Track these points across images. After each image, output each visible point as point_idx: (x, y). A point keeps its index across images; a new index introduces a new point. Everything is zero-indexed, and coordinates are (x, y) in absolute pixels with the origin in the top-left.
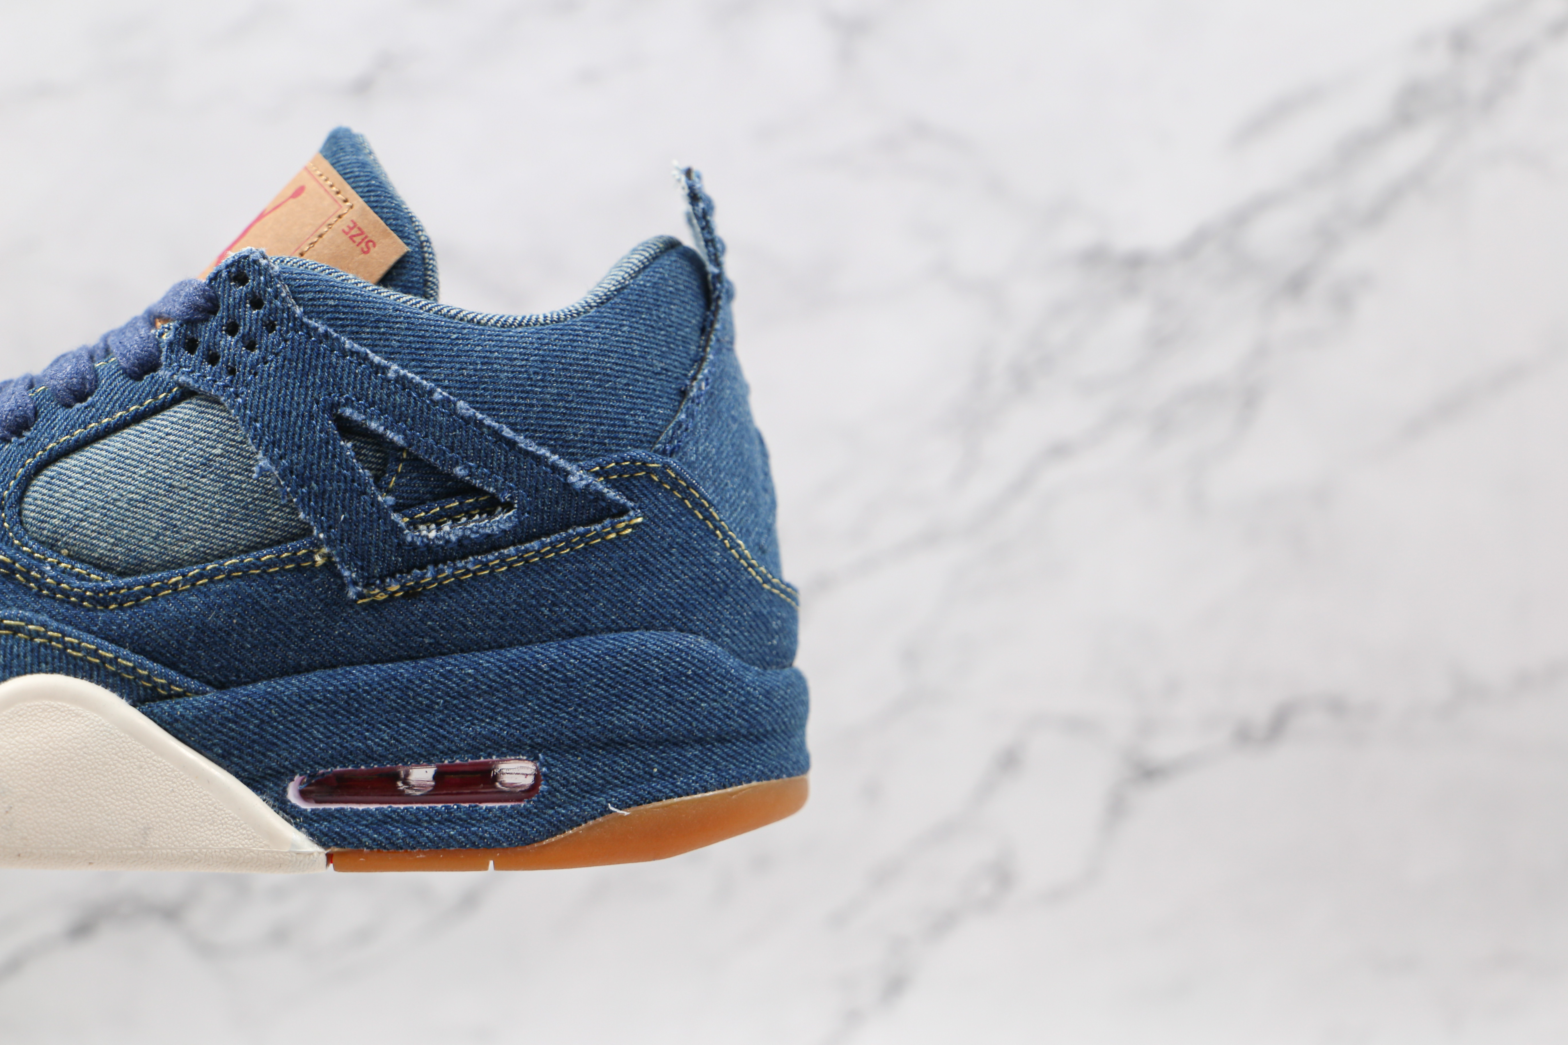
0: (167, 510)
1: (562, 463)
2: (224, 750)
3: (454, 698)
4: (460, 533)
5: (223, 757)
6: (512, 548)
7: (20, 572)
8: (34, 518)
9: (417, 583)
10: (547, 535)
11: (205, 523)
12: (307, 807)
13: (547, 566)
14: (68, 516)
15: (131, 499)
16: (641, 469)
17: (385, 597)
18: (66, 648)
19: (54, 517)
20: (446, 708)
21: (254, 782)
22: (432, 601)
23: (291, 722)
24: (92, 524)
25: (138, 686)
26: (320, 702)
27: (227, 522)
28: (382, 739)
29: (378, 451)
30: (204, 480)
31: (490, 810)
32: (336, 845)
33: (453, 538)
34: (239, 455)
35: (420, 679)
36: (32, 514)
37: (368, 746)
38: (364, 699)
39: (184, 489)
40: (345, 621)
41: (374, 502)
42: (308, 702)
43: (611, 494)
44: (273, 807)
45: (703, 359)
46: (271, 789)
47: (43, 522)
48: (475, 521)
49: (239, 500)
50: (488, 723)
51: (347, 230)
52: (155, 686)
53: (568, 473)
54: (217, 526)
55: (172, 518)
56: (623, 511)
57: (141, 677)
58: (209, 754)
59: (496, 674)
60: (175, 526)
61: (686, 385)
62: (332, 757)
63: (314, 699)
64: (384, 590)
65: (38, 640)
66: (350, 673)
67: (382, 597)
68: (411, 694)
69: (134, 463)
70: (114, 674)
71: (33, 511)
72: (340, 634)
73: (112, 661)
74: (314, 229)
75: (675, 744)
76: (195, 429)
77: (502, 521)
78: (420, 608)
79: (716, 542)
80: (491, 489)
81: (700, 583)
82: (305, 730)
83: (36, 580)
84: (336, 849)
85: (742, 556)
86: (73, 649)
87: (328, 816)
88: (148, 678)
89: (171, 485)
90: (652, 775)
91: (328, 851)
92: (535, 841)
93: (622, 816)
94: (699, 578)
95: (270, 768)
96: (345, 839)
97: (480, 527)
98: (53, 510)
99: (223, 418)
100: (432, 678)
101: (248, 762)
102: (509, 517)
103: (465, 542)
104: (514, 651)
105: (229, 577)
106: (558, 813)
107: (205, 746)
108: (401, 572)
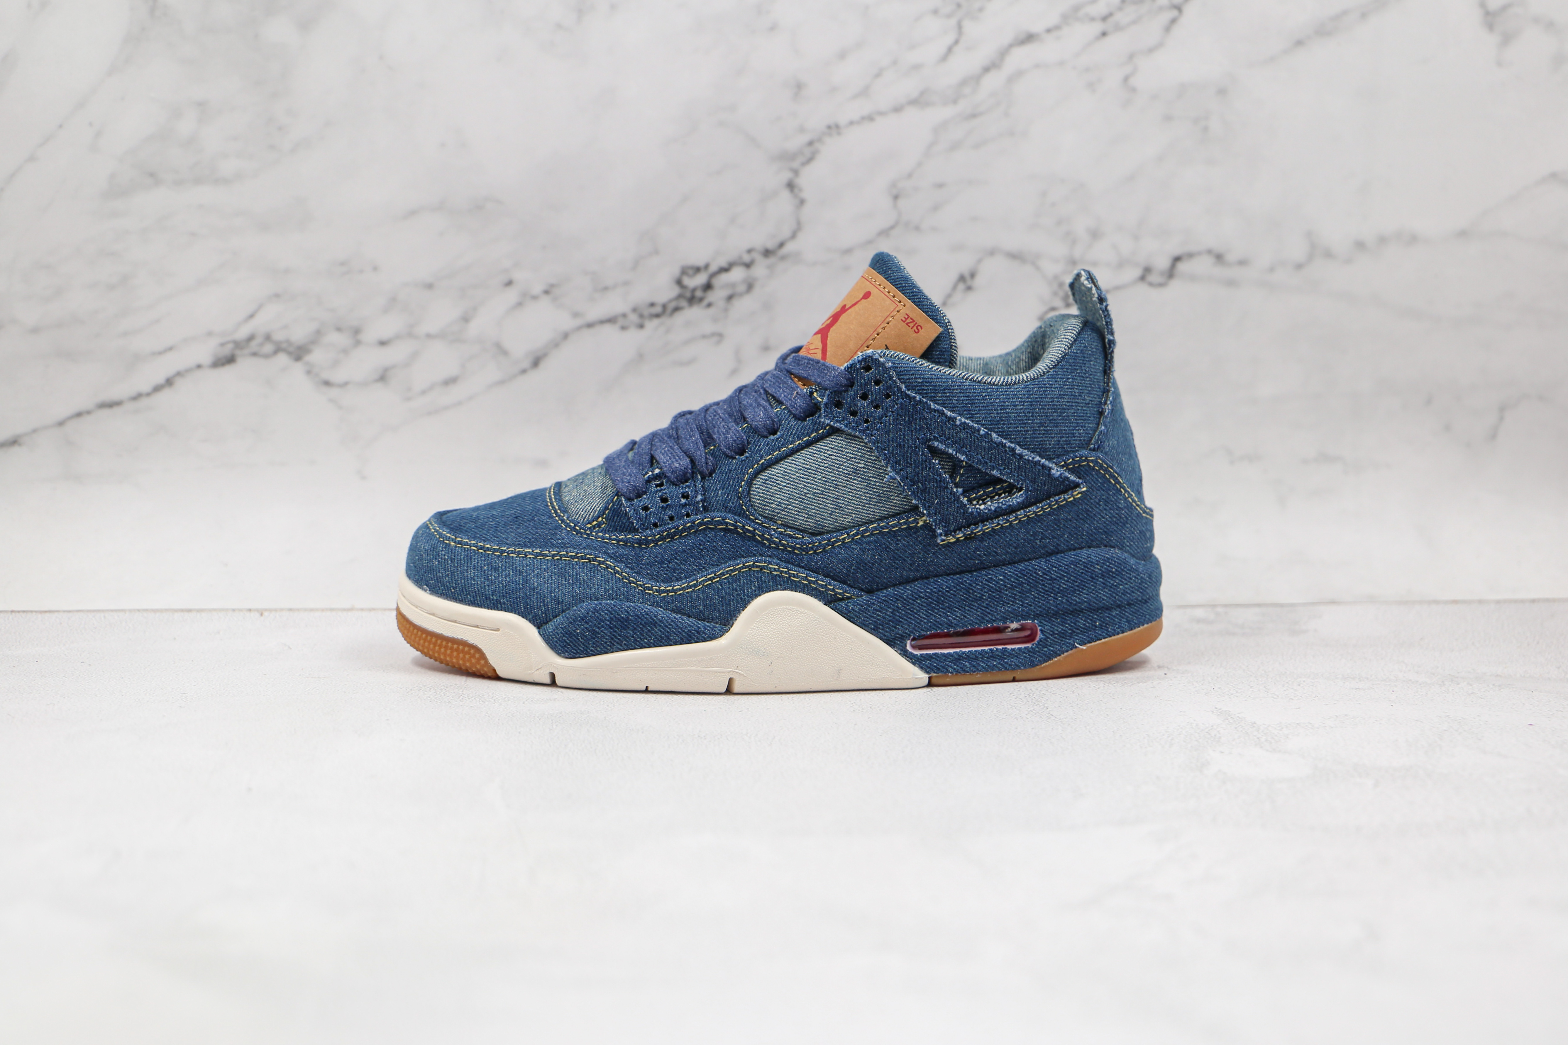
0: (836, 498)
1: (1047, 463)
2: (875, 626)
3: (993, 592)
4: (996, 505)
5: (874, 629)
6: (1022, 511)
7: (759, 536)
8: (759, 504)
9: (972, 532)
10: (1040, 502)
11: (857, 505)
12: (918, 653)
13: (1038, 518)
14: (780, 502)
15: (815, 493)
16: (1085, 461)
17: (955, 540)
18: (790, 577)
19: (772, 503)
20: (989, 598)
21: (889, 642)
22: (980, 541)
23: (908, 609)
24: (794, 507)
25: (828, 594)
26: (923, 598)
27: (869, 504)
28: (957, 616)
29: (949, 462)
30: (855, 482)
31: (1013, 650)
32: (935, 672)
33: (993, 508)
34: (873, 467)
35: (975, 583)
36: (758, 502)
37: (949, 620)
38: (946, 595)
39: (844, 487)
40: (934, 554)
41: (952, 493)
42: (917, 599)
43: (1072, 478)
44: (900, 654)
45: (1108, 391)
46: (898, 644)
47: (765, 505)
48: (1003, 498)
49: (875, 492)
50: (1012, 605)
51: (904, 319)
52: (836, 593)
53: (1050, 469)
54: (864, 506)
55: (839, 503)
56: (1077, 485)
57: (830, 590)
58: (866, 628)
59: (1015, 578)
60: (841, 507)
61: (1103, 409)
62: (930, 626)
63: (920, 596)
64: (954, 537)
65: (775, 573)
66: (937, 581)
67: (953, 540)
68: (971, 591)
69: (813, 472)
70: (816, 589)
71: (759, 500)
72: (931, 561)
73: (814, 582)
74: (883, 319)
75: (1107, 609)
76: (846, 452)
77: (1017, 498)
78: (973, 545)
79: (1121, 495)
80: (1012, 481)
81: (1114, 519)
82: (916, 613)
83: (767, 539)
84: (935, 675)
85: (1134, 501)
86: (794, 577)
87: (929, 657)
88: (833, 590)
89: (836, 485)
90: (1096, 627)
91: (931, 675)
92: (1037, 665)
93: (1082, 649)
94: (1114, 517)
95: (898, 634)
96: (939, 669)
97: (1006, 501)
98: (770, 499)
99: (862, 446)
100: (982, 582)
101: (887, 632)
102: (1022, 495)
103: (998, 510)
104: (1022, 565)
105: (872, 534)
106: (1049, 649)
107: (865, 625)
108: (964, 527)
